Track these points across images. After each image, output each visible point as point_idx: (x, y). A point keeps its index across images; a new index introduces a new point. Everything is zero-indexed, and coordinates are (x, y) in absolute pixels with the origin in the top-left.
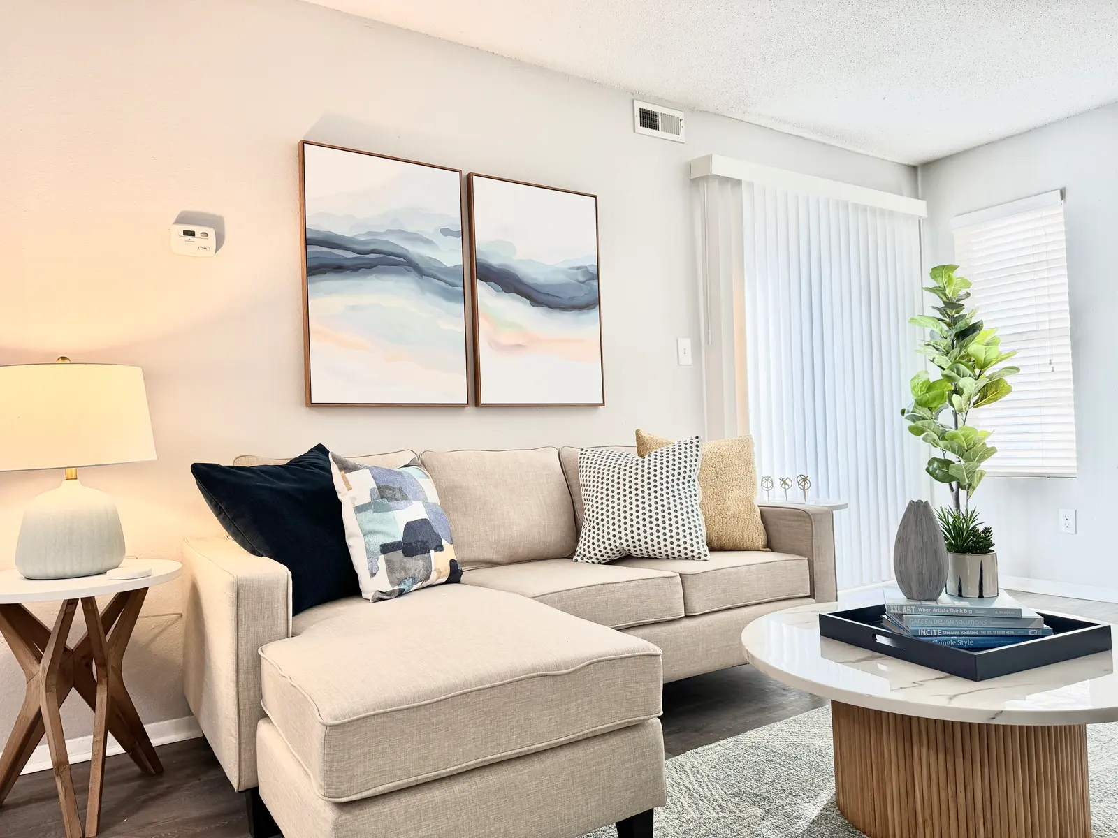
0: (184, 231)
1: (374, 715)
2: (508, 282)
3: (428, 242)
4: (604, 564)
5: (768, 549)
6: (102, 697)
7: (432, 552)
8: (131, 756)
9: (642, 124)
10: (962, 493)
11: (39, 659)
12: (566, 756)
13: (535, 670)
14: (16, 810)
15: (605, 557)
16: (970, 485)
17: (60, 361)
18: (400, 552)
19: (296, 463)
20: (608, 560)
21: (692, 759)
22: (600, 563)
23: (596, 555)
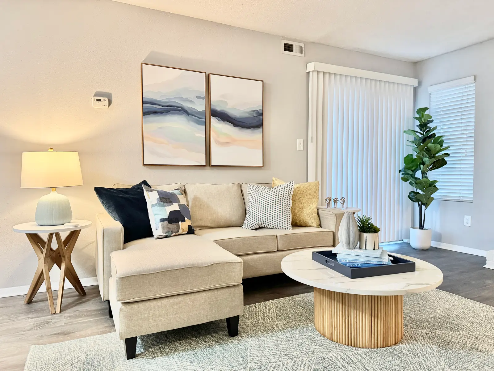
0: (97, 99)
1: (133, 276)
2: (224, 117)
3: (191, 102)
4: (253, 230)
5: (320, 227)
6: (63, 266)
7: (180, 222)
8: (75, 288)
9: (285, 50)
10: (423, 207)
11: (42, 253)
12: (204, 294)
13: (193, 265)
14: (36, 303)
15: (253, 227)
16: (427, 203)
17: (50, 150)
18: (167, 222)
19: (134, 187)
20: (254, 228)
21: (271, 303)
22: (251, 229)
23: (250, 226)
